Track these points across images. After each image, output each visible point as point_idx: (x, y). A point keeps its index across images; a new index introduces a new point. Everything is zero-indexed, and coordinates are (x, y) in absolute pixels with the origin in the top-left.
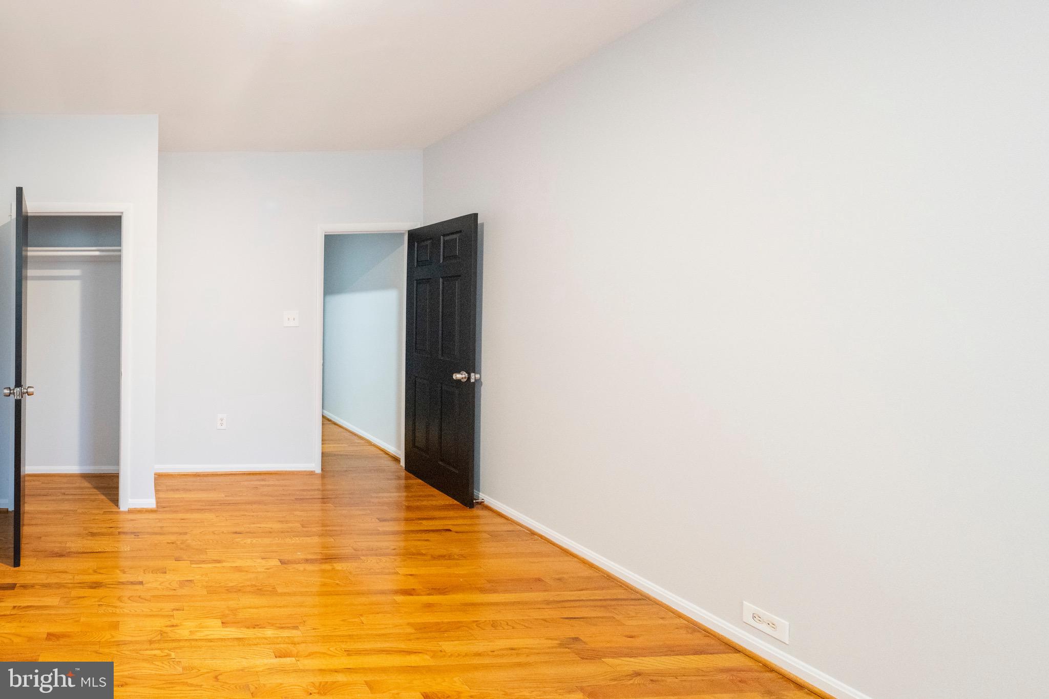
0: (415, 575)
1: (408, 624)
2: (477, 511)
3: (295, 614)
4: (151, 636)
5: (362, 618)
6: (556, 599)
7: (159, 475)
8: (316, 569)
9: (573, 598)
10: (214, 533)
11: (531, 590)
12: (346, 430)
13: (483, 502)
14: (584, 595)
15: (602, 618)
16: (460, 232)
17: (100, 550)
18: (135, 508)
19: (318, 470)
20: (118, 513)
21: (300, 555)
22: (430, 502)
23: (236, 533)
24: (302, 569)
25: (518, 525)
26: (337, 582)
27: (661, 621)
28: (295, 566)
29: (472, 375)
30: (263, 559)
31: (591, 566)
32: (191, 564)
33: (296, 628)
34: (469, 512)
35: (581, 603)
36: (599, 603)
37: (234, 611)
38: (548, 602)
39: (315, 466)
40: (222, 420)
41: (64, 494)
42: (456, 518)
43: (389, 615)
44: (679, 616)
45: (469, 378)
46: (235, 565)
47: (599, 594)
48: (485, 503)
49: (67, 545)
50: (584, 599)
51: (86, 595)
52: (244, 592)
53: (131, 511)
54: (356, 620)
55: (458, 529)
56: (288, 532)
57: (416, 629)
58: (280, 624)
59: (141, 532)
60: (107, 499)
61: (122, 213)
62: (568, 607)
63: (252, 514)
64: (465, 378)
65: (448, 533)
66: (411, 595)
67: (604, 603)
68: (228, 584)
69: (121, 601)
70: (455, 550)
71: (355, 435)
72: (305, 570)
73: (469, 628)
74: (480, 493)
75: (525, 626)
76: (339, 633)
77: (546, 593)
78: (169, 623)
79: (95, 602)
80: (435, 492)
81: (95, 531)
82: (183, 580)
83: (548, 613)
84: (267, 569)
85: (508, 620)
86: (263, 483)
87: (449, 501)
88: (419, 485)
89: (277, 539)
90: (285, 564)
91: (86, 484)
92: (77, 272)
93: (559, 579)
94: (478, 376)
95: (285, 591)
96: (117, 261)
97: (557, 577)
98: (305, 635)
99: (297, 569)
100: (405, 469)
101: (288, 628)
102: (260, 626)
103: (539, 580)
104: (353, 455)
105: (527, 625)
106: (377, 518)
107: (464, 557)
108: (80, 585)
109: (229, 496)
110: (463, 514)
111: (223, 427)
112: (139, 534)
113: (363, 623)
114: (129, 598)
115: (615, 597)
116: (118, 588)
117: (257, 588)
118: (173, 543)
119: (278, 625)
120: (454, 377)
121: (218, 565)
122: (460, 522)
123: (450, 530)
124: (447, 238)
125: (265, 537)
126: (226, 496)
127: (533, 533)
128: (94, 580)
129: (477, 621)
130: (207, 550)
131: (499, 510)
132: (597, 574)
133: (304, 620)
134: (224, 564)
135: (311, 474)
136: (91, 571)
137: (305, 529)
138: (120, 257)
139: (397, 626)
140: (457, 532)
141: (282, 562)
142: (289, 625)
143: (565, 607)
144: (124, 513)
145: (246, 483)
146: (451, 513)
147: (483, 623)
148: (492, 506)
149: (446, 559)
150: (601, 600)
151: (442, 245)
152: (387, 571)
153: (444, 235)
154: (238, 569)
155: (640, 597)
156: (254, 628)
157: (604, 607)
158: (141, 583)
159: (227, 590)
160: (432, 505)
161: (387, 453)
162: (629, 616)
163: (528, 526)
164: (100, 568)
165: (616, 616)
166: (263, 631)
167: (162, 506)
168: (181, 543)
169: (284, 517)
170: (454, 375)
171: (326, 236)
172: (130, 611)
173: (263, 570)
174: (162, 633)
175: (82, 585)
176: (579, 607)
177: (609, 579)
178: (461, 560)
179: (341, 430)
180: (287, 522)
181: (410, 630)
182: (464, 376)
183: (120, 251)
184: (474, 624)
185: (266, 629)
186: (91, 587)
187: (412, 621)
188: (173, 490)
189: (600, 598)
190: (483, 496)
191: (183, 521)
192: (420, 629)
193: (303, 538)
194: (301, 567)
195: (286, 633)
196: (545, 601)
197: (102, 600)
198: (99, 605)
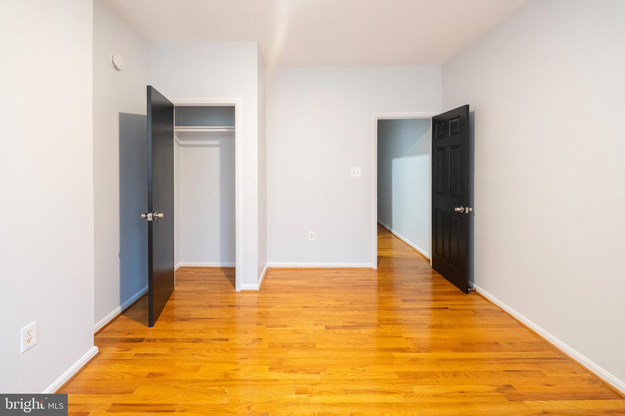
0: (413, 338)
1: (396, 373)
2: (470, 296)
3: (321, 364)
4: (218, 376)
5: (365, 368)
6: (504, 357)
7: (271, 269)
8: (348, 332)
9: (516, 357)
10: (290, 307)
11: (489, 350)
12: (404, 242)
13: (476, 290)
14: (525, 355)
15: (532, 371)
16: (459, 117)
17: (210, 317)
18: (245, 290)
19: (375, 267)
20: (234, 293)
21: (341, 323)
22: (441, 289)
23: (305, 307)
24: (338, 332)
25: (495, 306)
26: (358, 342)
27: (574, 375)
28: (334, 330)
29: (467, 208)
30: (314, 325)
31: (536, 335)
32: (266, 327)
33: (318, 373)
34: (465, 297)
35: (521, 361)
36: (533, 361)
37: (280, 361)
38: (498, 359)
39: (373, 264)
40: (312, 235)
41: (205, 280)
42: (454, 300)
43: (385, 366)
44: (587, 371)
45: (465, 211)
46: (293, 329)
47: (536, 354)
48: (477, 290)
49: (191, 313)
50: (524, 357)
51: (187, 347)
52: (294, 348)
53: (243, 292)
54: (361, 369)
55: (453, 307)
56: (339, 307)
57: (400, 376)
58: (308, 370)
59: (241, 306)
60: (231, 284)
61: (235, 104)
62: (511, 363)
63: (321, 295)
64: (462, 210)
65: (446, 310)
66: (406, 352)
67: (537, 361)
68: (284, 342)
69: (208, 352)
70: (447, 322)
71: (408, 245)
72: (340, 333)
73: (437, 376)
74: (474, 284)
75: (476, 376)
76: (346, 378)
77: (498, 353)
78: (234, 368)
79: (191, 352)
80: (447, 282)
81: (213, 304)
82: (256, 339)
83: (496, 367)
84: (315, 332)
85: (465, 371)
86: (336, 275)
87: (455, 289)
88: (438, 278)
89: (330, 312)
90: (329, 329)
91: (222, 274)
92: (217, 142)
93: (511, 343)
94: (471, 209)
95: (321, 347)
96: (232, 135)
97: (509, 341)
98: (322, 378)
99: (335, 332)
100: (432, 268)
101: (313, 373)
102: (293, 372)
103: (497, 343)
104: (402, 258)
105: (478, 375)
106: (402, 299)
107: (451, 327)
108: (186, 340)
109: (310, 283)
110: (460, 298)
111: (313, 239)
112: (239, 307)
113: (365, 371)
114: (214, 350)
115: (546, 357)
116: (210, 343)
117: (302, 345)
118: (260, 313)
119: (306, 371)
120: (455, 210)
121: (284, 329)
122: (457, 303)
123: (447, 308)
124: (453, 121)
125: (322, 310)
126: (309, 283)
127: (503, 311)
128: (198, 337)
129: (443, 372)
130: (280, 319)
131: (484, 296)
132: (538, 340)
133: (326, 368)
134: (288, 328)
135: (370, 269)
136: (198, 331)
137: (351, 306)
138: (234, 132)
139: (387, 374)
140: (451, 310)
141: (327, 327)
142: (314, 371)
143: (509, 363)
144: (238, 292)
145: (325, 275)
146: (453, 297)
147: (448, 373)
148: (481, 294)
149: (438, 328)
150: (535, 358)
151: (450, 126)
152: (395, 335)
153: (451, 120)
154: (296, 332)
155: (563, 357)
156: (289, 373)
157: (536, 363)
158: (227, 340)
159: (282, 346)
160: (442, 291)
161: (424, 257)
162: (552, 370)
163: (500, 306)
164: (206, 329)
165: (542, 370)
166: (295, 375)
167: (263, 288)
168: (265, 314)
169: (341, 297)
170: (455, 208)
171: (378, 121)
172: (211, 359)
173: (312, 333)
174: (226, 374)
175: (188, 340)
176: (518, 363)
177: (545, 345)
178: (448, 328)
179: (401, 242)
180: (341, 301)
181: (396, 377)
182: (461, 209)
183: (234, 129)
184: (441, 374)
185: (297, 374)
186: (193, 342)
187: (399, 370)
188: (276, 278)
189: (536, 357)
190: (476, 286)
191: (273, 299)
192: (403, 376)
193: (347, 312)
194: (338, 331)
195: (310, 377)
196: (496, 358)
197: (197, 351)
198: (192, 354)
